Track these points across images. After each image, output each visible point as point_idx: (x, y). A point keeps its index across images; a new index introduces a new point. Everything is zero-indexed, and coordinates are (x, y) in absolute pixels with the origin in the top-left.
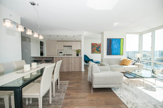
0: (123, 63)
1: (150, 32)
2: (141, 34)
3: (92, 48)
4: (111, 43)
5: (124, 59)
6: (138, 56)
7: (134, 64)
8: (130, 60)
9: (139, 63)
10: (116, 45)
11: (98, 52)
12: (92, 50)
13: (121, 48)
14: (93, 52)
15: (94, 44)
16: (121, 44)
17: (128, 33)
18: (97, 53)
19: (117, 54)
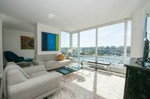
0: (59, 58)
1: (77, 33)
2: (71, 34)
3: (22, 42)
4: (47, 38)
5: (60, 54)
6: (70, 51)
7: (67, 59)
8: (65, 55)
9: (71, 57)
10: (52, 40)
11: (31, 47)
12: (21, 44)
13: (57, 43)
14: (23, 47)
15: (24, 37)
16: (57, 39)
17: (62, 30)
18: (29, 49)
19: (53, 50)
